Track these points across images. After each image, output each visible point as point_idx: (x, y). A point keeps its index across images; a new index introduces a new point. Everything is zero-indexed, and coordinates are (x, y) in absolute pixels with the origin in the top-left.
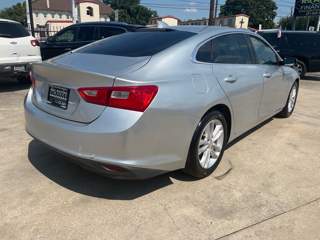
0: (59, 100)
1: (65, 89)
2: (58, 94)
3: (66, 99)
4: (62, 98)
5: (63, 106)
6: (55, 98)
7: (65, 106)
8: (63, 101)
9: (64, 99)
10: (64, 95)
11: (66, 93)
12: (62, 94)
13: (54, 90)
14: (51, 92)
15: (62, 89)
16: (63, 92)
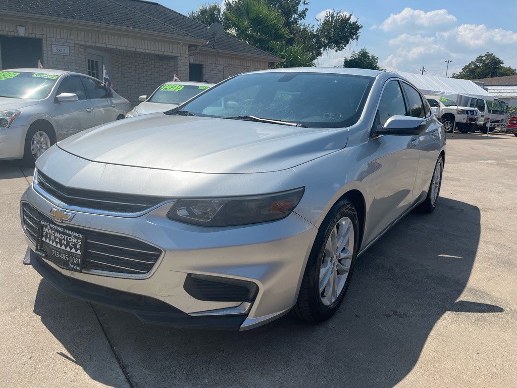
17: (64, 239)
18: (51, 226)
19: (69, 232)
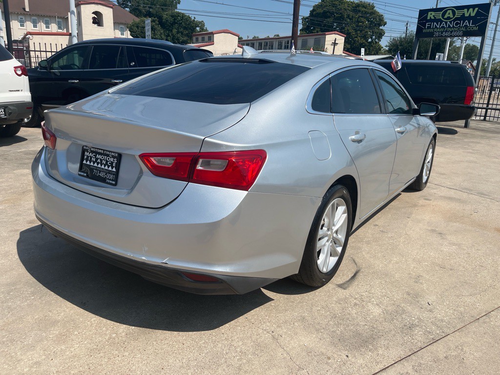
0: (101, 170)
1: (113, 154)
2: (99, 161)
3: (114, 170)
4: (106, 168)
5: (110, 180)
6: (93, 167)
7: (112, 180)
8: (110, 172)
9: (110, 169)
10: (112, 163)
11: (114, 160)
12: (107, 162)
13: (91, 154)
14: (85, 157)
15: (108, 153)
16: (109, 159)
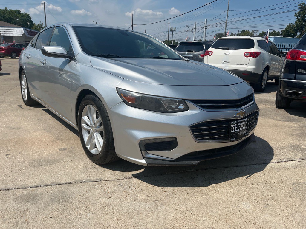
17: (242, 125)
18: (235, 122)
19: (244, 120)
